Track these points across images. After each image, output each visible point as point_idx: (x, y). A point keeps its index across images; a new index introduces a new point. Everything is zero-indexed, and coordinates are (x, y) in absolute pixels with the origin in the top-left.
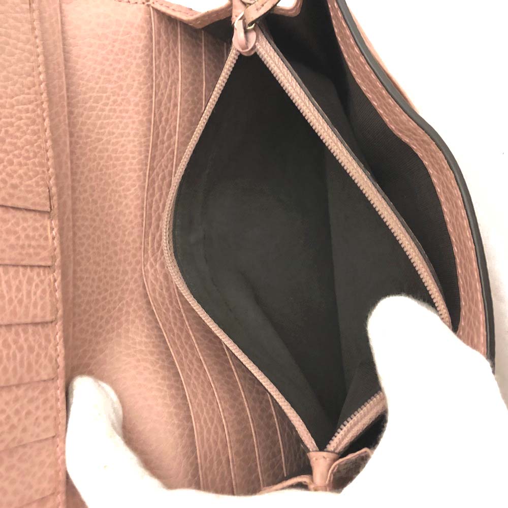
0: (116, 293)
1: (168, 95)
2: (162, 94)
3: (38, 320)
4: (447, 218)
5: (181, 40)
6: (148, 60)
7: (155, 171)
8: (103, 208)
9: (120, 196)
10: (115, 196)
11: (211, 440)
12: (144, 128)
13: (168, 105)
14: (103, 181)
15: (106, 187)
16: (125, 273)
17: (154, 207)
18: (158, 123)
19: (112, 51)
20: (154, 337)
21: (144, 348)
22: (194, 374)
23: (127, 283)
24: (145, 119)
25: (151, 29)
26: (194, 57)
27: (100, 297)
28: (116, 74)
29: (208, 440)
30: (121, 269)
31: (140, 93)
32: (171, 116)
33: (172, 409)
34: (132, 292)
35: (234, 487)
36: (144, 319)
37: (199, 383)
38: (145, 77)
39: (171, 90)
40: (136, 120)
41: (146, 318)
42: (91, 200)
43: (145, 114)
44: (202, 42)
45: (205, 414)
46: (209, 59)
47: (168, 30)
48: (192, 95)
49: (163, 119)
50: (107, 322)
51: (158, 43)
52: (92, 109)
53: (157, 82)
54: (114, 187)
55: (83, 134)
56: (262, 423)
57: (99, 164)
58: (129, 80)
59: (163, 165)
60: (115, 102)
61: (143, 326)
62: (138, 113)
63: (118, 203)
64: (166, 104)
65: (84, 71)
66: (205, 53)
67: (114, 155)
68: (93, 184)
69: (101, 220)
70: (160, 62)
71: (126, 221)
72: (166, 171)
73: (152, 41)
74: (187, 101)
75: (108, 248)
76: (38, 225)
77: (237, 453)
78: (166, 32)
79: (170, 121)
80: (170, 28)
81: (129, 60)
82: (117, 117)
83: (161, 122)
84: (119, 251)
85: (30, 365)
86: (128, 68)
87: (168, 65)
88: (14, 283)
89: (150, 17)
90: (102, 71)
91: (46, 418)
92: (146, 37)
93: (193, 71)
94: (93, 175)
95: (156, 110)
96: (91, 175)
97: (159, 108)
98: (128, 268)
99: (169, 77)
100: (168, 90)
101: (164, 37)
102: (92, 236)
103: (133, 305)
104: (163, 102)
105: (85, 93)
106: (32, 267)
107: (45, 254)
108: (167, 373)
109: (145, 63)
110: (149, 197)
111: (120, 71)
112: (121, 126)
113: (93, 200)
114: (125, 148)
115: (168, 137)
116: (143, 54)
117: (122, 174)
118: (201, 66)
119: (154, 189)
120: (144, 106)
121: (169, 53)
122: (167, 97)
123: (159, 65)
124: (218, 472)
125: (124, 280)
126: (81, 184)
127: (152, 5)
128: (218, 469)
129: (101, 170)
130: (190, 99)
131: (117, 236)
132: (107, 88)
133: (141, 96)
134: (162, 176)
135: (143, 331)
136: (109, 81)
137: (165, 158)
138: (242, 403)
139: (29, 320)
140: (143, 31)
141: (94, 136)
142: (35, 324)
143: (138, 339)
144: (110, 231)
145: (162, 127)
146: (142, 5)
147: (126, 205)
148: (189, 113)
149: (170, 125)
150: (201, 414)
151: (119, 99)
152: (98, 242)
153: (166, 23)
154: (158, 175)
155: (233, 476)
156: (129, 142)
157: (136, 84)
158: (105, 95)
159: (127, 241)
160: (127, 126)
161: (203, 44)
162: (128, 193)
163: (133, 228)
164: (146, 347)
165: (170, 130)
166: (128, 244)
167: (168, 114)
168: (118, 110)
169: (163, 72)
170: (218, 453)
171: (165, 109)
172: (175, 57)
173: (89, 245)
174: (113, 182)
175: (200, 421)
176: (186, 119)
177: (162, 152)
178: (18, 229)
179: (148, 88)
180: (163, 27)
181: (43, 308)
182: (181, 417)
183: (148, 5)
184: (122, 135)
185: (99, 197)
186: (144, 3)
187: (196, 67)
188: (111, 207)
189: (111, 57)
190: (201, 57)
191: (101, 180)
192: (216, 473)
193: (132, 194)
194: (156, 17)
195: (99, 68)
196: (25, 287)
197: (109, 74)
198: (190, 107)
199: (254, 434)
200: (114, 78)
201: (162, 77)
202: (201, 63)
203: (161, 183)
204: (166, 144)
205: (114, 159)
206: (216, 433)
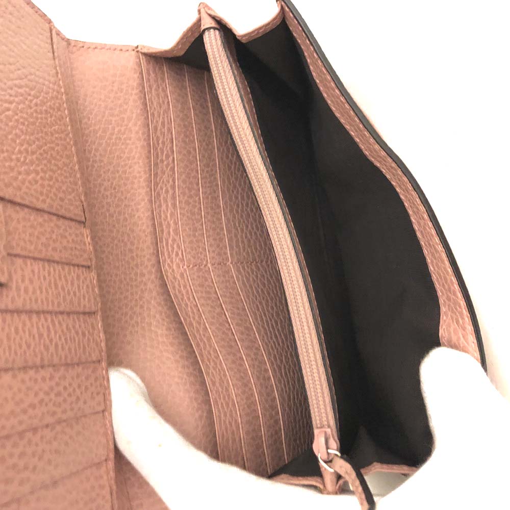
0: (137, 293)
1: (162, 122)
2: (157, 122)
3: (87, 310)
4: (416, 227)
5: (168, 77)
6: (143, 96)
7: (159, 186)
8: (118, 221)
9: (132, 210)
10: (128, 210)
11: (227, 422)
12: (146, 152)
13: (163, 130)
14: (117, 198)
15: (120, 203)
16: (143, 275)
17: (163, 216)
18: (156, 145)
19: (112, 90)
20: (173, 330)
21: (165, 340)
22: (212, 364)
23: (145, 284)
24: (145, 144)
25: (142, 70)
26: (181, 90)
27: (122, 297)
28: (118, 109)
29: (225, 422)
30: (139, 271)
31: (139, 123)
32: (167, 139)
33: (192, 394)
34: (151, 291)
35: (246, 461)
36: (163, 314)
37: (216, 372)
38: (141, 110)
39: (163, 118)
40: (139, 146)
41: (166, 313)
42: (108, 215)
43: (145, 140)
44: (185, 78)
45: (222, 399)
46: (193, 90)
47: (155, 70)
48: (183, 120)
49: (160, 142)
50: (131, 318)
51: (149, 80)
52: (101, 138)
53: (152, 111)
54: (127, 202)
55: (97, 159)
56: (267, 406)
57: (112, 184)
58: (128, 113)
59: (165, 181)
60: (119, 131)
61: (163, 320)
62: (139, 139)
63: (132, 216)
64: (161, 129)
65: (92, 107)
66: (189, 86)
67: (124, 176)
68: (109, 200)
69: (118, 231)
70: (152, 95)
71: (140, 230)
72: (168, 186)
73: (143, 80)
74: (179, 125)
75: (125, 255)
76: (78, 232)
77: (247, 433)
78: (154, 71)
79: (166, 143)
80: (157, 69)
81: (127, 97)
82: (123, 144)
83: (158, 144)
84: (135, 257)
85: (84, 348)
86: (127, 104)
87: (159, 98)
88: (70, 278)
89: (140, 61)
90: (106, 107)
91: (98, 394)
92: (138, 77)
93: (181, 101)
94: (108, 193)
95: (154, 135)
96: (106, 193)
97: (155, 133)
98: (145, 271)
99: (161, 107)
100: (161, 118)
101: (153, 75)
102: (112, 245)
103: (152, 302)
104: (159, 128)
105: (95, 125)
106: (78, 266)
107: (86, 256)
108: (186, 363)
109: (140, 98)
110: (157, 208)
111: (121, 106)
112: (127, 151)
113: (109, 215)
114: (132, 169)
115: (166, 157)
116: (138, 90)
117: (132, 191)
118: (188, 97)
119: (160, 201)
120: (143, 134)
121: (159, 88)
122: (161, 124)
123: (151, 98)
124: (233, 449)
125: (142, 281)
126: (99, 201)
127: (140, 51)
128: (232, 447)
129: (115, 189)
130: (182, 124)
131: (132, 243)
132: (111, 121)
133: (140, 125)
134: (165, 190)
135: (164, 325)
136: (112, 115)
137: (166, 174)
138: (251, 389)
139: (82, 309)
140: (135, 73)
141: (105, 160)
142: (84, 313)
143: (160, 332)
144: (126, 240)
145: (160, 149)
146: (133, 52)
147: (139, 217)
148: (183, 135)
149: (167, 147)
150: (218, 400)
151: (123, 129)
152: (116, 250)
153: (153, 64)
154: (162, 189)
155: (244, 452)
156: (135, 163)
157: (134, 115)
158: (110, 126)
159: (141, 248)
160: (131, 150)
161: (187, 79)
162: (139, 207)
163: (146, 236)
164: (167, 339)
165: (168, 151)
166: (143, 250)
167: (164, 137)
168: (123, 138)
169: (155, 104)
170: (233, 433)
171: (161, 133)
172: (164, 91)
173: (109, 252)
174: (126, 198)
175: (218, 406)
176: (180, 140)
177: (163, 170)
178: (67, 234)
179: (145, 118)
180: (152, 68)
181: (89, 301)
182: (199, 401)
183: (138, 52)
184: (128, 158)
185: (115, 212)
186: (134, 50)
187: (183, 97)
188: (125, 219)
189: (112, 95)
190: (186, 89)
191: (116, 197)
192: (231, 449)
193: (143, 207)
194: (144, 60)
195: (103, 105)
196: (76, 282)
197: (111, 109)
198: (183, 131)
199: (260, 416)
200: (116, 112)
201: (155, 108)
202: (187, 95)
203: (165, 195)
204: (165, 163)
205: (124, 179)
206: (231, 416)
